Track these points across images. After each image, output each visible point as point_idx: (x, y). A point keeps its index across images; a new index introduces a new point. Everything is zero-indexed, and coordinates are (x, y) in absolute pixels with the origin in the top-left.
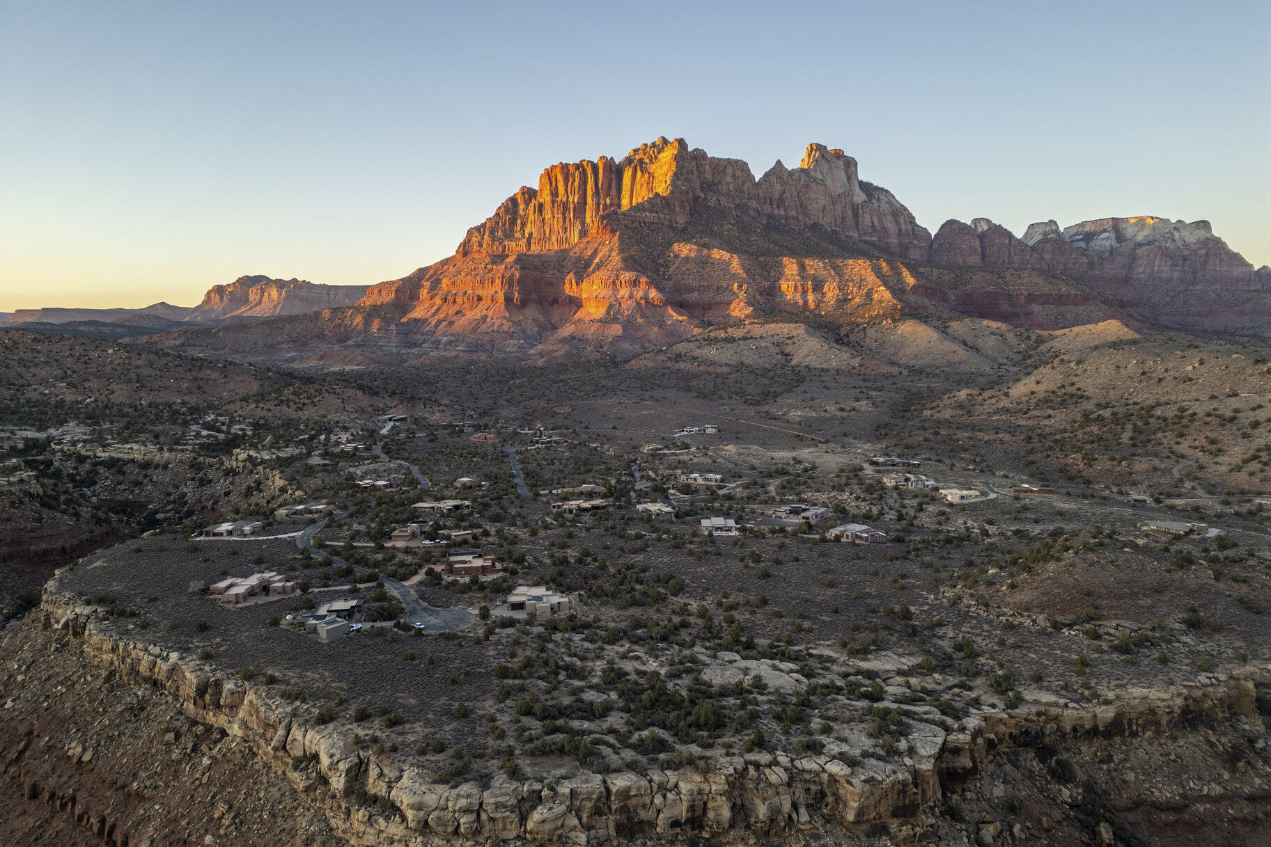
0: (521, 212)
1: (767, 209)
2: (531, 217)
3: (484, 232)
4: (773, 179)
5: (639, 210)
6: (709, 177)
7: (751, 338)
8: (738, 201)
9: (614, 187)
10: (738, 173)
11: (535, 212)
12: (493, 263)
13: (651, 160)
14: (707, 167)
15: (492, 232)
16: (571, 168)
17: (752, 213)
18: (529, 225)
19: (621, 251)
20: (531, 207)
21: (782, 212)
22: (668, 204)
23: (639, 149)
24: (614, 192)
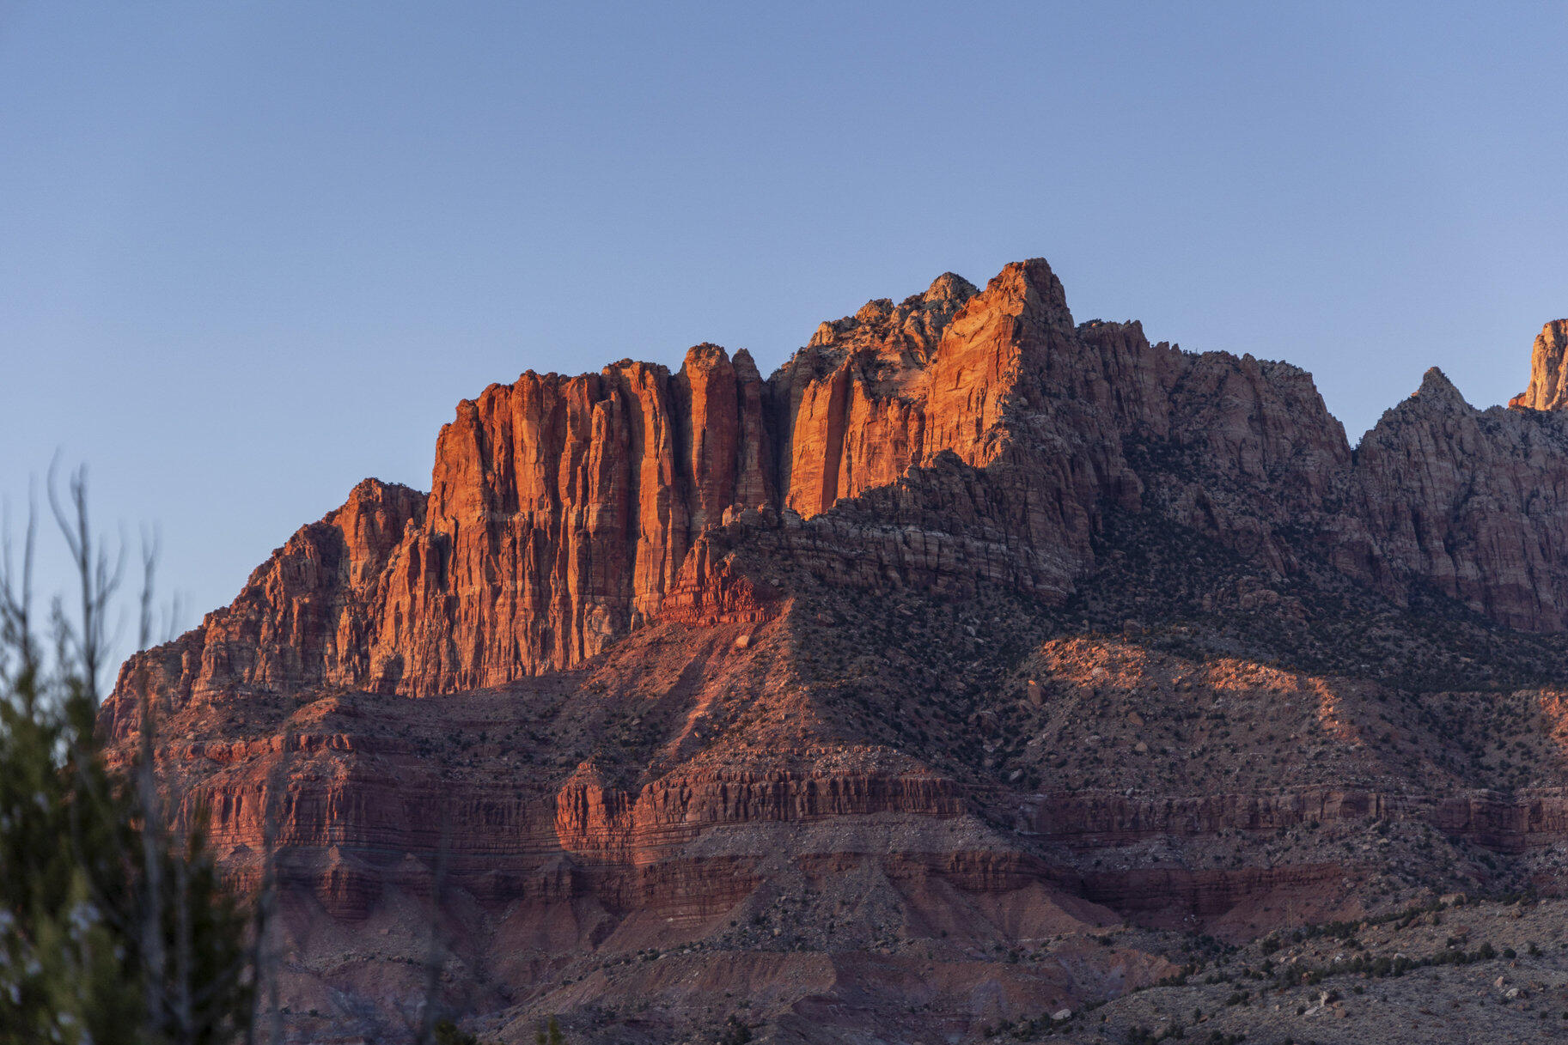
0: (355, 581)
1: (1404, 552)
2: (400, 598)
3: (195, 666)
4: (1419, 437)
5: (876, 517)
6: (1155, 415)
7: (1488, 953)
8: (1282, 515)
9: (752, 463)
10: (1274, 409)
11: (413, 575)
12: (232, 729)
13: (909, 353)
14: (1148, 380)
15: (226, 665)
16: (569, 391)
17: (1344, 562)
18: (388, 632)
19: (807, 669)
20: (400, 558)
21: (1469, 570)
22: (997, 499)
23: (854, 322)
24: (752, 483)
